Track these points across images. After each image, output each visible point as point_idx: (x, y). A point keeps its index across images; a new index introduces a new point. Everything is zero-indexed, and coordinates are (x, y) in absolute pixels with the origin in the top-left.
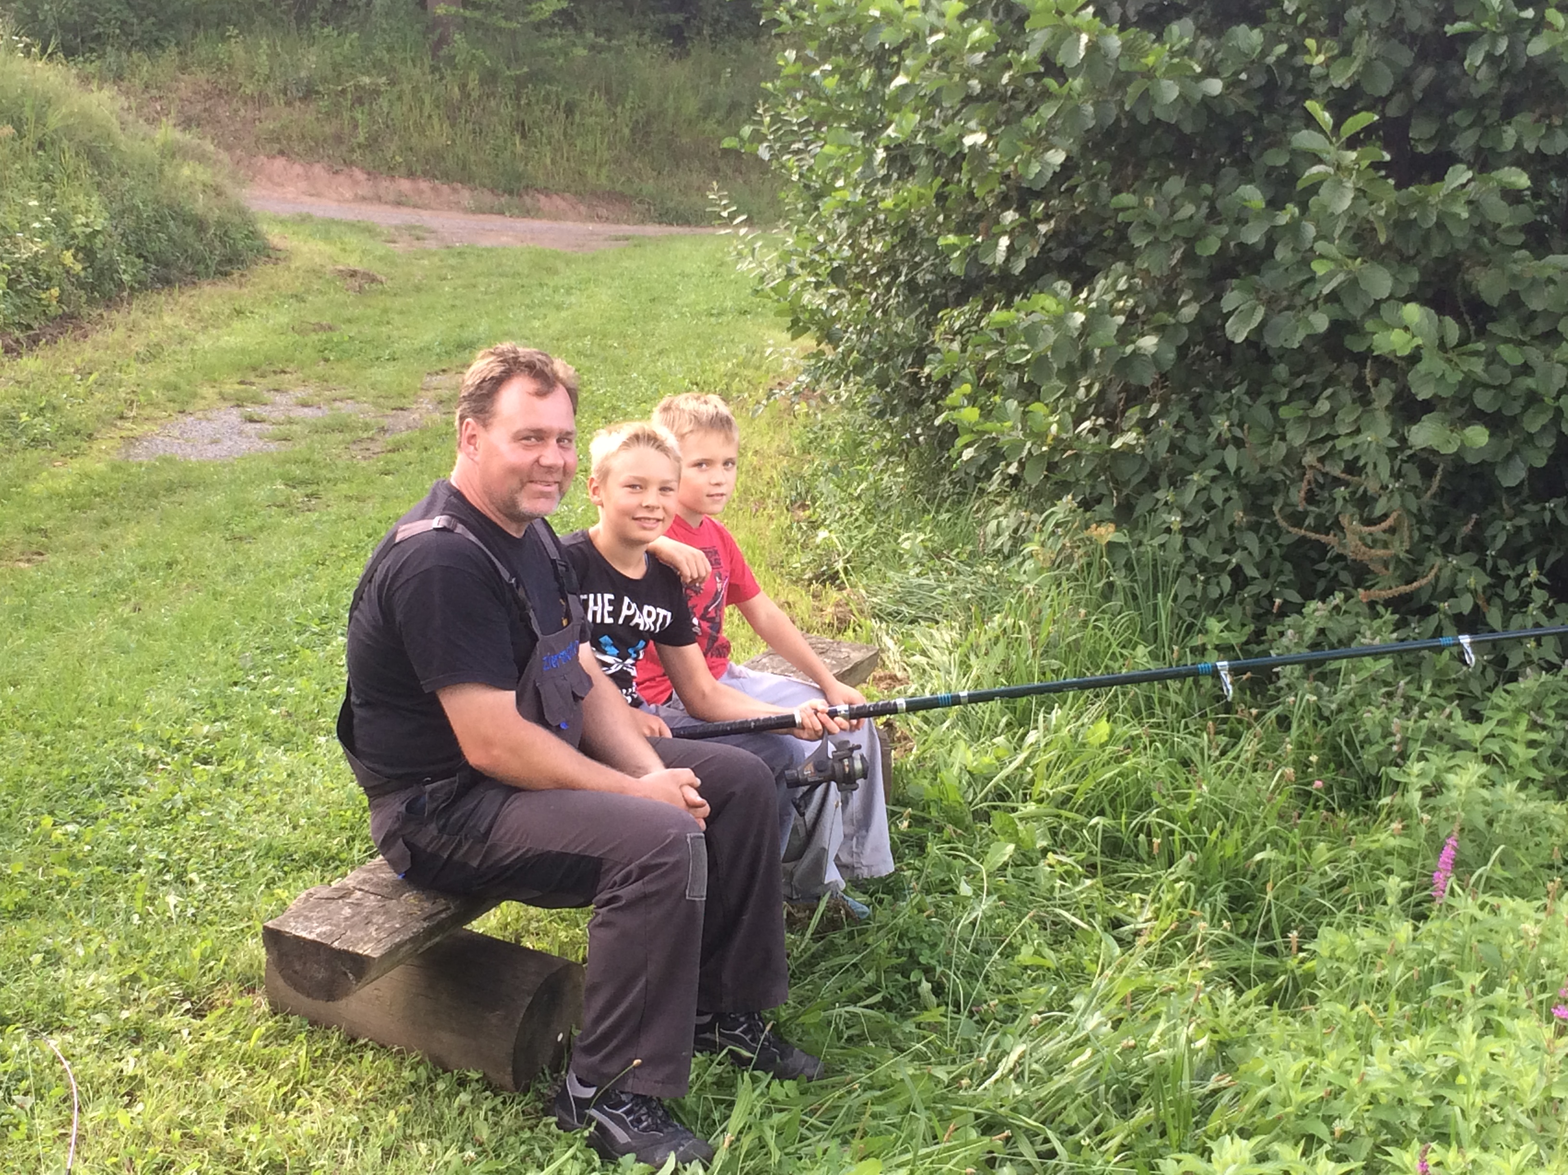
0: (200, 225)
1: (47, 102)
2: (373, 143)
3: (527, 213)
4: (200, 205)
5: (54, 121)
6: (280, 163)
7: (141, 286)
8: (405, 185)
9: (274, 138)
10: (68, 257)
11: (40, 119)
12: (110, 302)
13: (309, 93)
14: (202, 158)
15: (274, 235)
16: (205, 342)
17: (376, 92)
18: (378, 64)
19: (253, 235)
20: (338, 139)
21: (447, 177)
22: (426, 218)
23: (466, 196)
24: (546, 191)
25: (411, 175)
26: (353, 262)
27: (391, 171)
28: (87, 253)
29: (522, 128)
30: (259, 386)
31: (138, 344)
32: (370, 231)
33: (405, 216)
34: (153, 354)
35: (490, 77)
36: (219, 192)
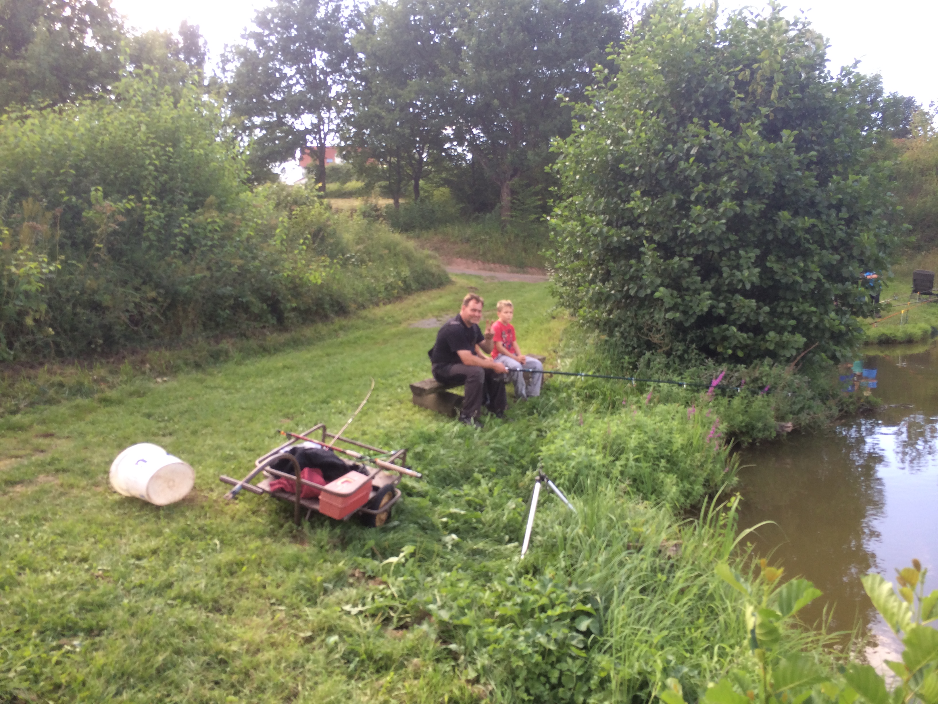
0: (433, 275)
1: (397, 244)
2: (484, 254)
3: (525, 273)
4: (434, 270)
5: (398, 249)
6: (459, 260)
7: (418, 290)
8: (492, 265)
9: (458, 253)
10: (400, 283)
11: (395, 248)
12: (410, 294)
13: (468, 241)
14: (435, 258)
15: (453, 278)
16: (431, 303)
17: (485, 240)
18: (487, 233)
19: (447, 278)
20: (475, 253)
21: (503, 263)
22: (497, 274)
23: (508, 269)
24: (531, 267)
25: (494, 263)
26: (473, 285)
27: (489, 261)
28: (404, 281)
29: (525, 250)
30: (443, 314)
31: (415, 304)
32: (480, 277)
33: (492, 273)
34: (418, 306)
35: (517, 236)
36: (439, 266)
